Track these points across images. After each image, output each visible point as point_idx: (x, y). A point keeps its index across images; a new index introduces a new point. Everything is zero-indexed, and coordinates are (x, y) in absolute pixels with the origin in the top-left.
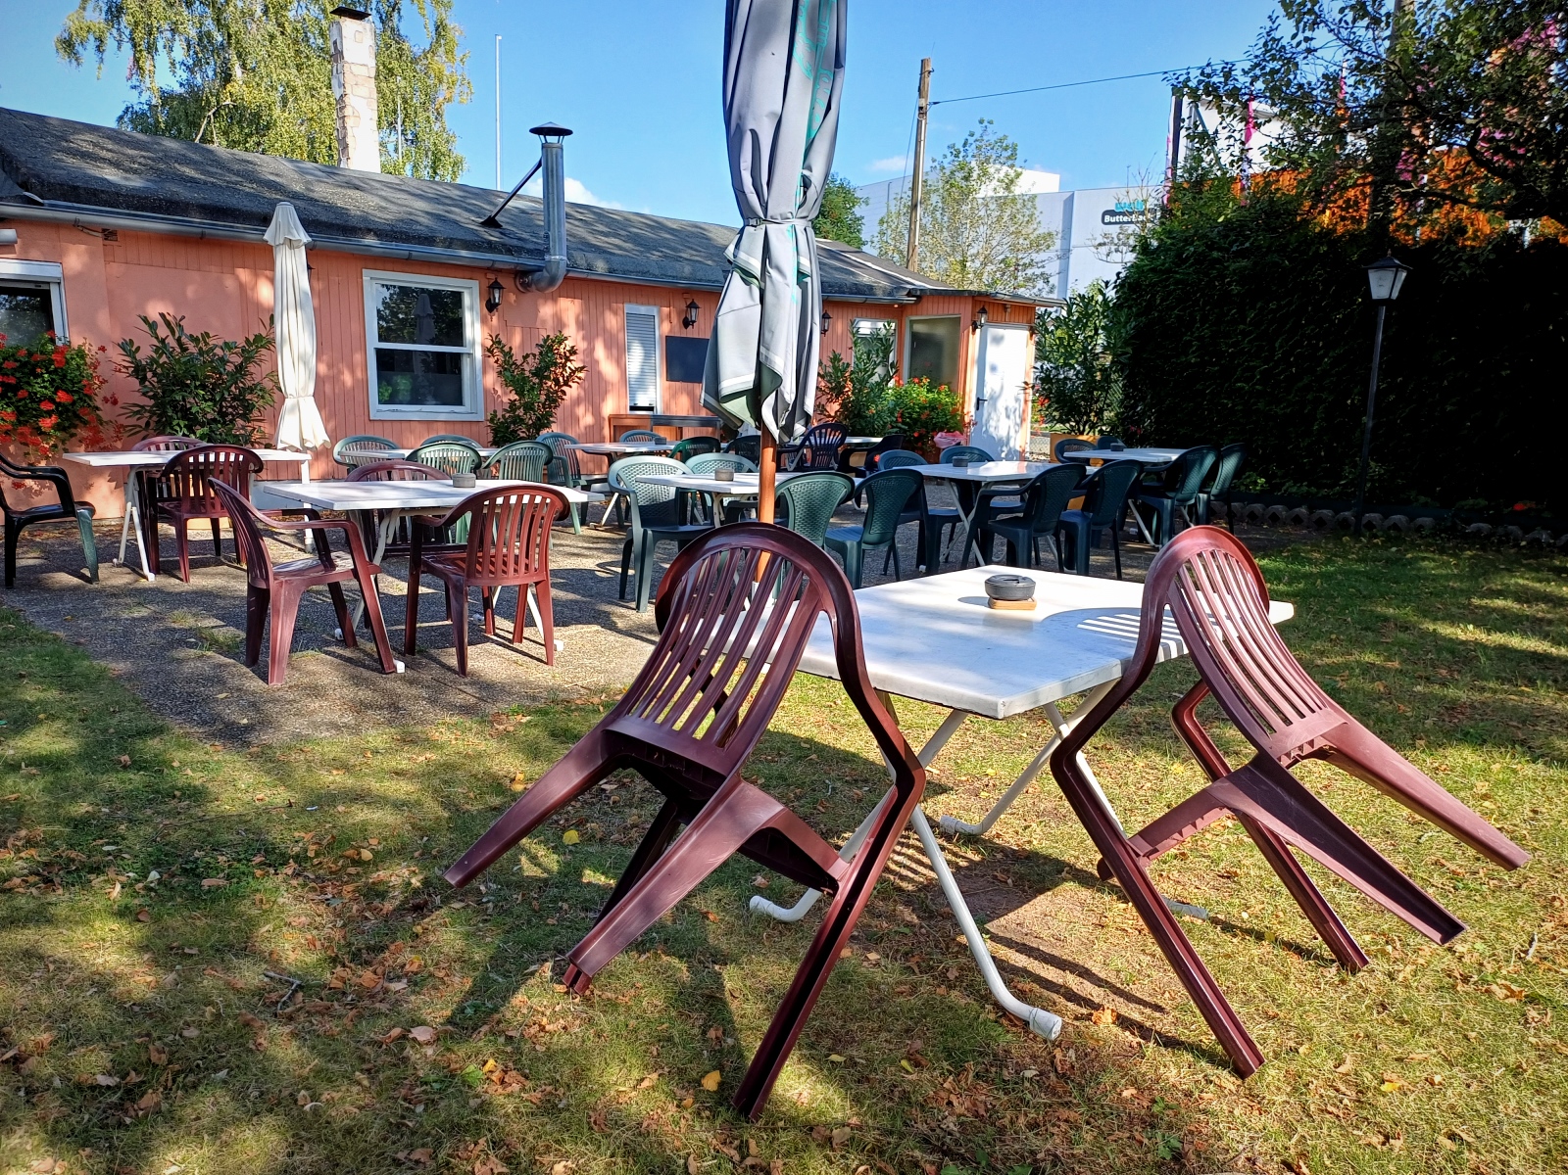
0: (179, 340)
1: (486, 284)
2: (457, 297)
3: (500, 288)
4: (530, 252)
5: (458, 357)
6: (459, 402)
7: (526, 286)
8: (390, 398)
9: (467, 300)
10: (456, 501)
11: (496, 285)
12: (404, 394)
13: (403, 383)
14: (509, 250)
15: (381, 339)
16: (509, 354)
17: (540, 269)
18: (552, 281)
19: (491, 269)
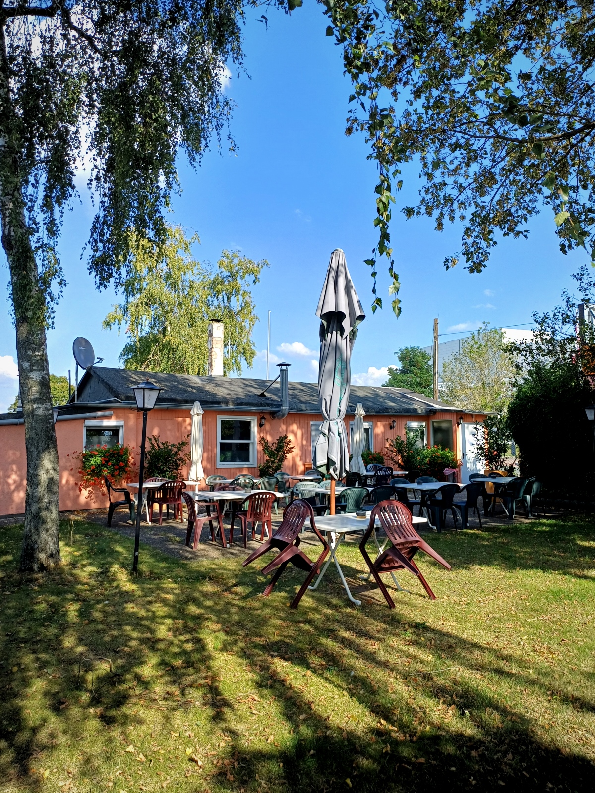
0: (158, 444)
1: (260, 417)
2: (249, 423)
3: (264, 418)
4: (275, 405)
5: (248, 444)
6: (248, 460)
7: (274, 418)
8: (223, 460)
9: (252, 425)
10: (245, 497)
11: (263, 418)
12: (229, 458)
13: (228, 454)
14: (268, 405)
15: (222, 439)
16: (267, 443)
17: (279, 411)
18: (283, 416)
19: (262, 412)
